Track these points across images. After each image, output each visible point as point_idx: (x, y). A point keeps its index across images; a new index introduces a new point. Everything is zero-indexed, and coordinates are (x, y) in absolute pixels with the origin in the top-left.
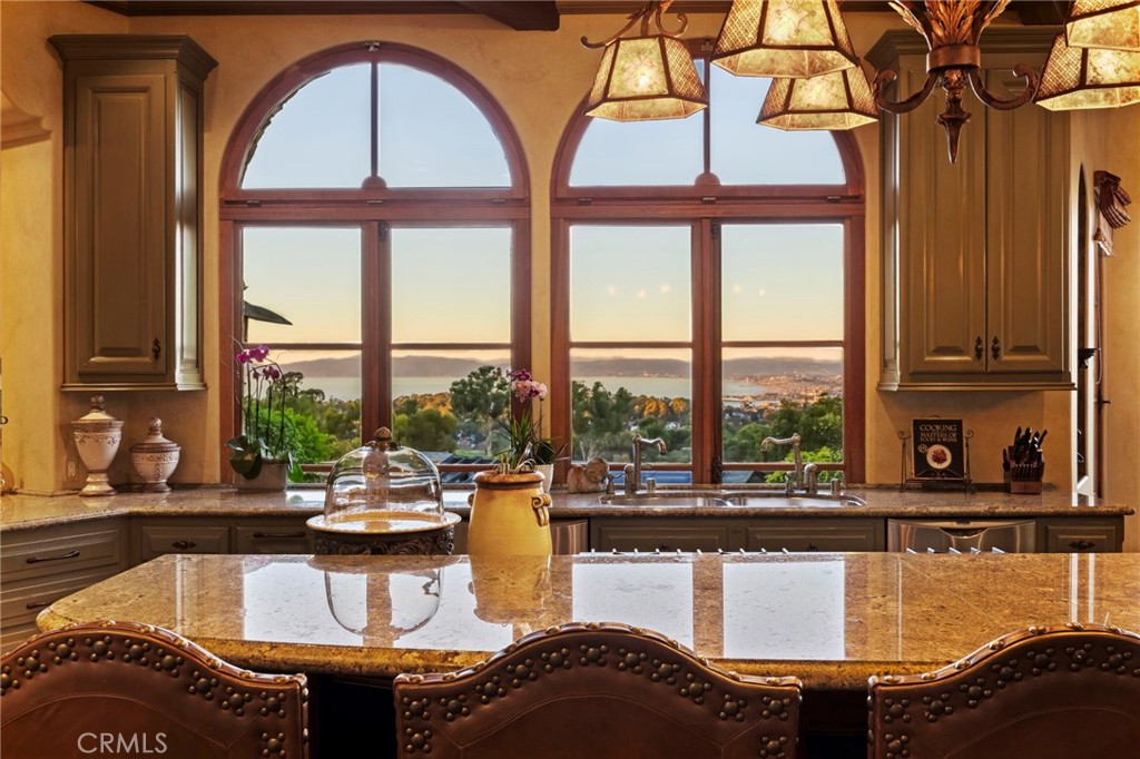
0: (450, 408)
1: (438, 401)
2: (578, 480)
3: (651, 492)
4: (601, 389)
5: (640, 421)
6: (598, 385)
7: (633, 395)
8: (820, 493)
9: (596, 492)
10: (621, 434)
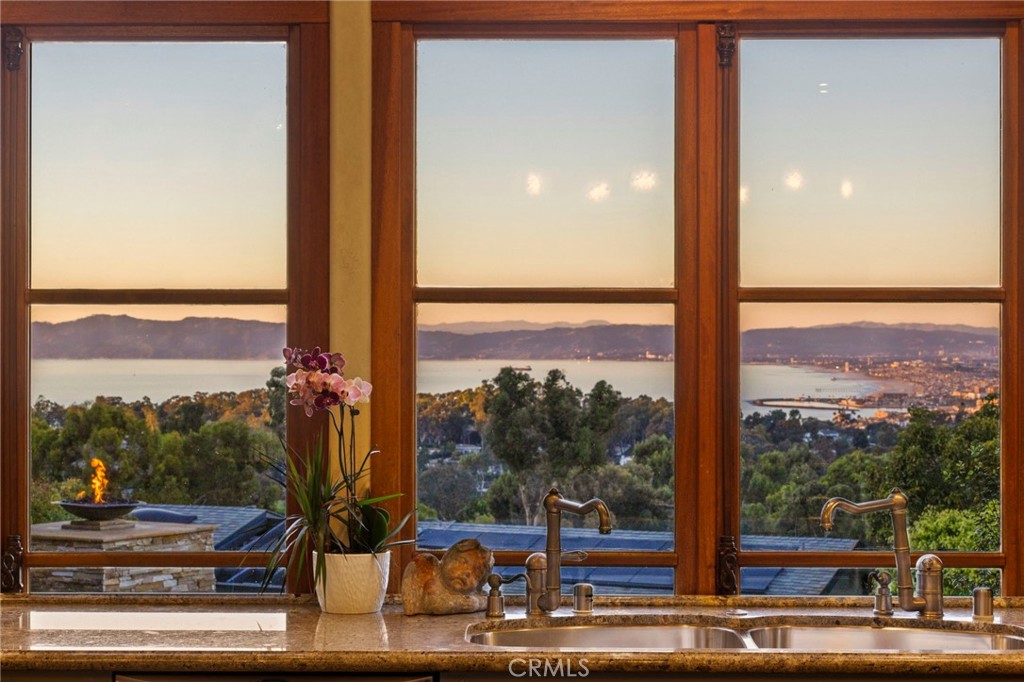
0: (268, 419)
1: (245, 405)
2: (426, 586)
3: (584, 613)
4: (561, 384)
5: (637, 446)
6: (555, 375)
7: (624, 396)
8: (948, 617)
9: (462, 612)
10: (600, 470)
